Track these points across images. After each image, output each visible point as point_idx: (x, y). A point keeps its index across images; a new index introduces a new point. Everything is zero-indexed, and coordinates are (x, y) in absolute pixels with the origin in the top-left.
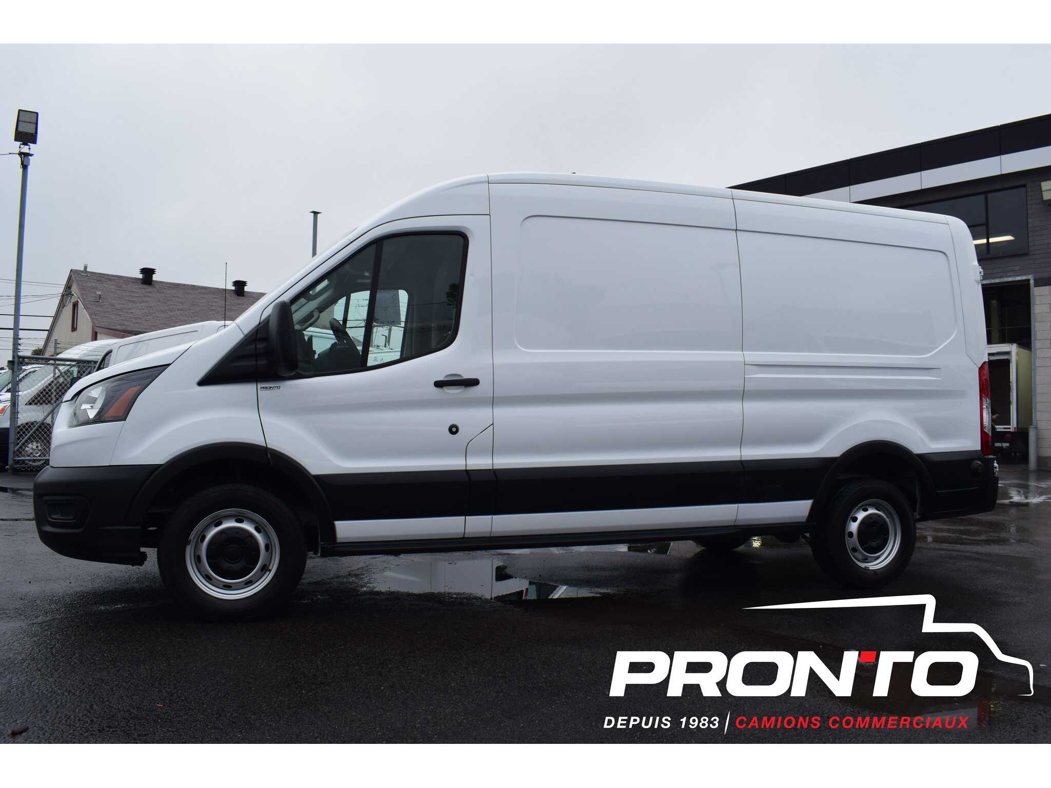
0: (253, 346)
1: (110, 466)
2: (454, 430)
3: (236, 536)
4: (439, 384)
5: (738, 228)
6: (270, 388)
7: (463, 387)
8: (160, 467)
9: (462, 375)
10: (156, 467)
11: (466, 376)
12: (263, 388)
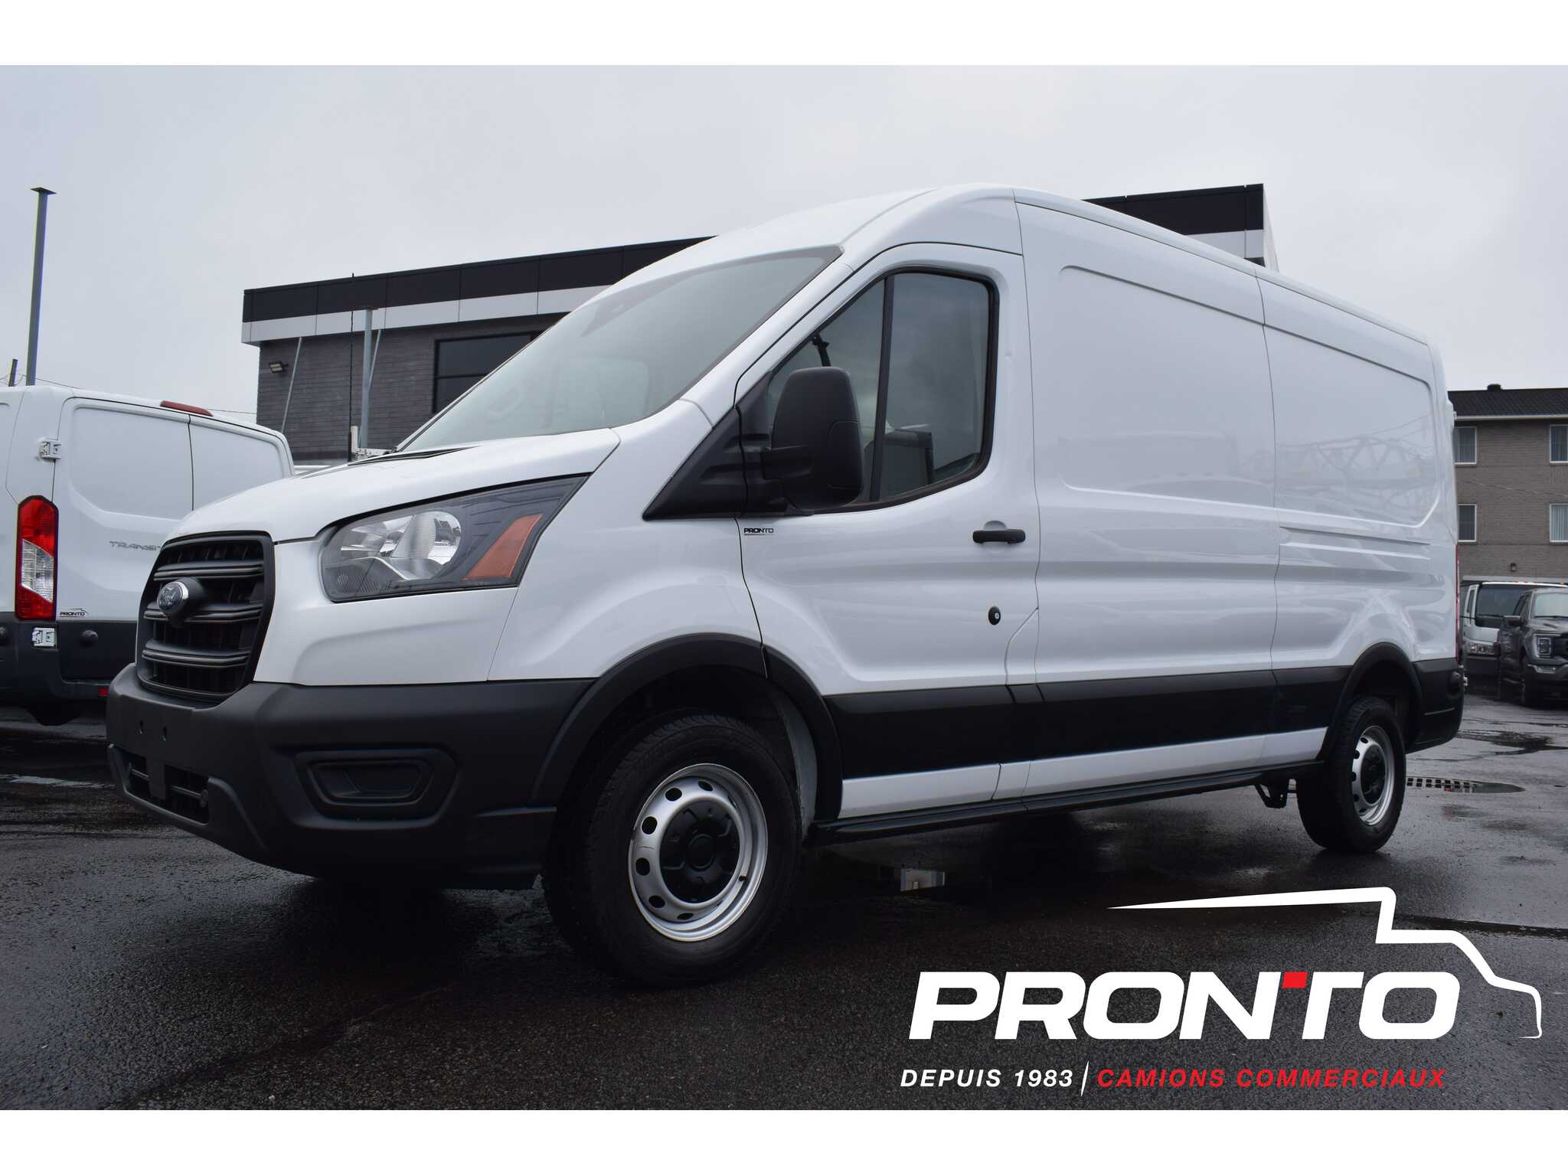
0: (736, 449)
1: (488, 682)
2: (997, 616)
3: (710, 815)
4: (980, 538)
5: (1266, 323)
6: (759, 530)
7: (1006, 543)
8: (594, 683)
9: (1004, 522)
10: (588, 683)
11: (1011, 525)
12: (749, 530)
